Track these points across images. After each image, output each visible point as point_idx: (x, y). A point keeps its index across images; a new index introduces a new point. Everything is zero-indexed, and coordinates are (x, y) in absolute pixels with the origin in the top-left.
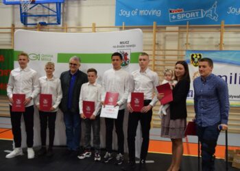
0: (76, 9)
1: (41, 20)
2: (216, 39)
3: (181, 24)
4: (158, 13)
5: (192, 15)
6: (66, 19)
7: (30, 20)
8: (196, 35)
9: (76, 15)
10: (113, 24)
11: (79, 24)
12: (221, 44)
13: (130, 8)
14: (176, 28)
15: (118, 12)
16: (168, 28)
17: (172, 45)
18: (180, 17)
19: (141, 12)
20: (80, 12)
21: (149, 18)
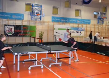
3: (63, 22)
16: (61, 23)
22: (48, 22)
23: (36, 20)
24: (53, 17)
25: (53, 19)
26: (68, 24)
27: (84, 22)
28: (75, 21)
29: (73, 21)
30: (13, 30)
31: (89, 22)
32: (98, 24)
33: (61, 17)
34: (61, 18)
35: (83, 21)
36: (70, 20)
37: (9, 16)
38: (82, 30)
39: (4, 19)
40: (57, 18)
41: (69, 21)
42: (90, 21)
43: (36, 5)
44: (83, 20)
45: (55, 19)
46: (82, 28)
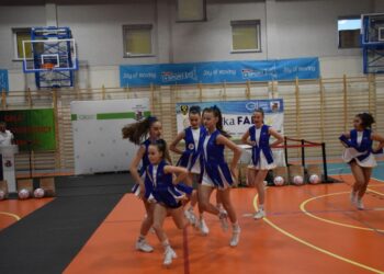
0: (85, 73)
1: (54, 83)
2: (197, 95)
3: (171, 83)
4: (154, 76)
8: (183, 91)
9: (85, 77)
10: (119, 85)
11: (89, 86)
12: (201, 97)
13: (131, 72)
14: (168, 87)
15: (122, 75)
16: (162, 87)
17: (166, 100)
18: (170, 78)
19: (141, 75)
20: (88, 74)
22: (103, 88)
23: (57, 87)
24: (124, 70)
25: (127, 76)
26: (198, 91)
27: (279, 71)
28: (234, 74)
31: (309, 68)
32: (366, 72)
33: (161, 62)
34: (162, 66)
35: (274, 68)
36: (207, 73)
38: (270, 112)
40: (144, 68)
41: (200, 74)
42: (317, 65)
43: (55, 31)
44: (276, 62)
45: (135, 76)
46: (269, 101)
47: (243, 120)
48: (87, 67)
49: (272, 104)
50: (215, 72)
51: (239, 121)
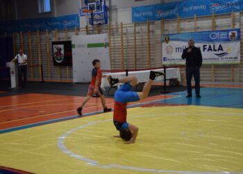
1: (99, 22)
3: (162, 19)
5: (167, 14)
6: (110, 21)
7: (95, 23)
8: (170, 25)
9: (115, 17)
10: (131, 22)
11: (117, 23)
13: (138, 12)
14: (159, 22)
15: (133, 15)
16: (156, 22)
18: (161, 15)
20: (117, 16)
21: (147, 17)
24: (135, 10)
25: (137, 15)
26: (176, 24)
28: (205, 9)
29: (195, 8)
30: (62, 52)
34: (156, 5)
37: (58, 23)
39: (53, 32)
45: (140, 15)
46: (228, 31)
47: (207, 47)
48: (116, 9)
49: (230, 34)
50: (191, 8)
51: (204, 49)
